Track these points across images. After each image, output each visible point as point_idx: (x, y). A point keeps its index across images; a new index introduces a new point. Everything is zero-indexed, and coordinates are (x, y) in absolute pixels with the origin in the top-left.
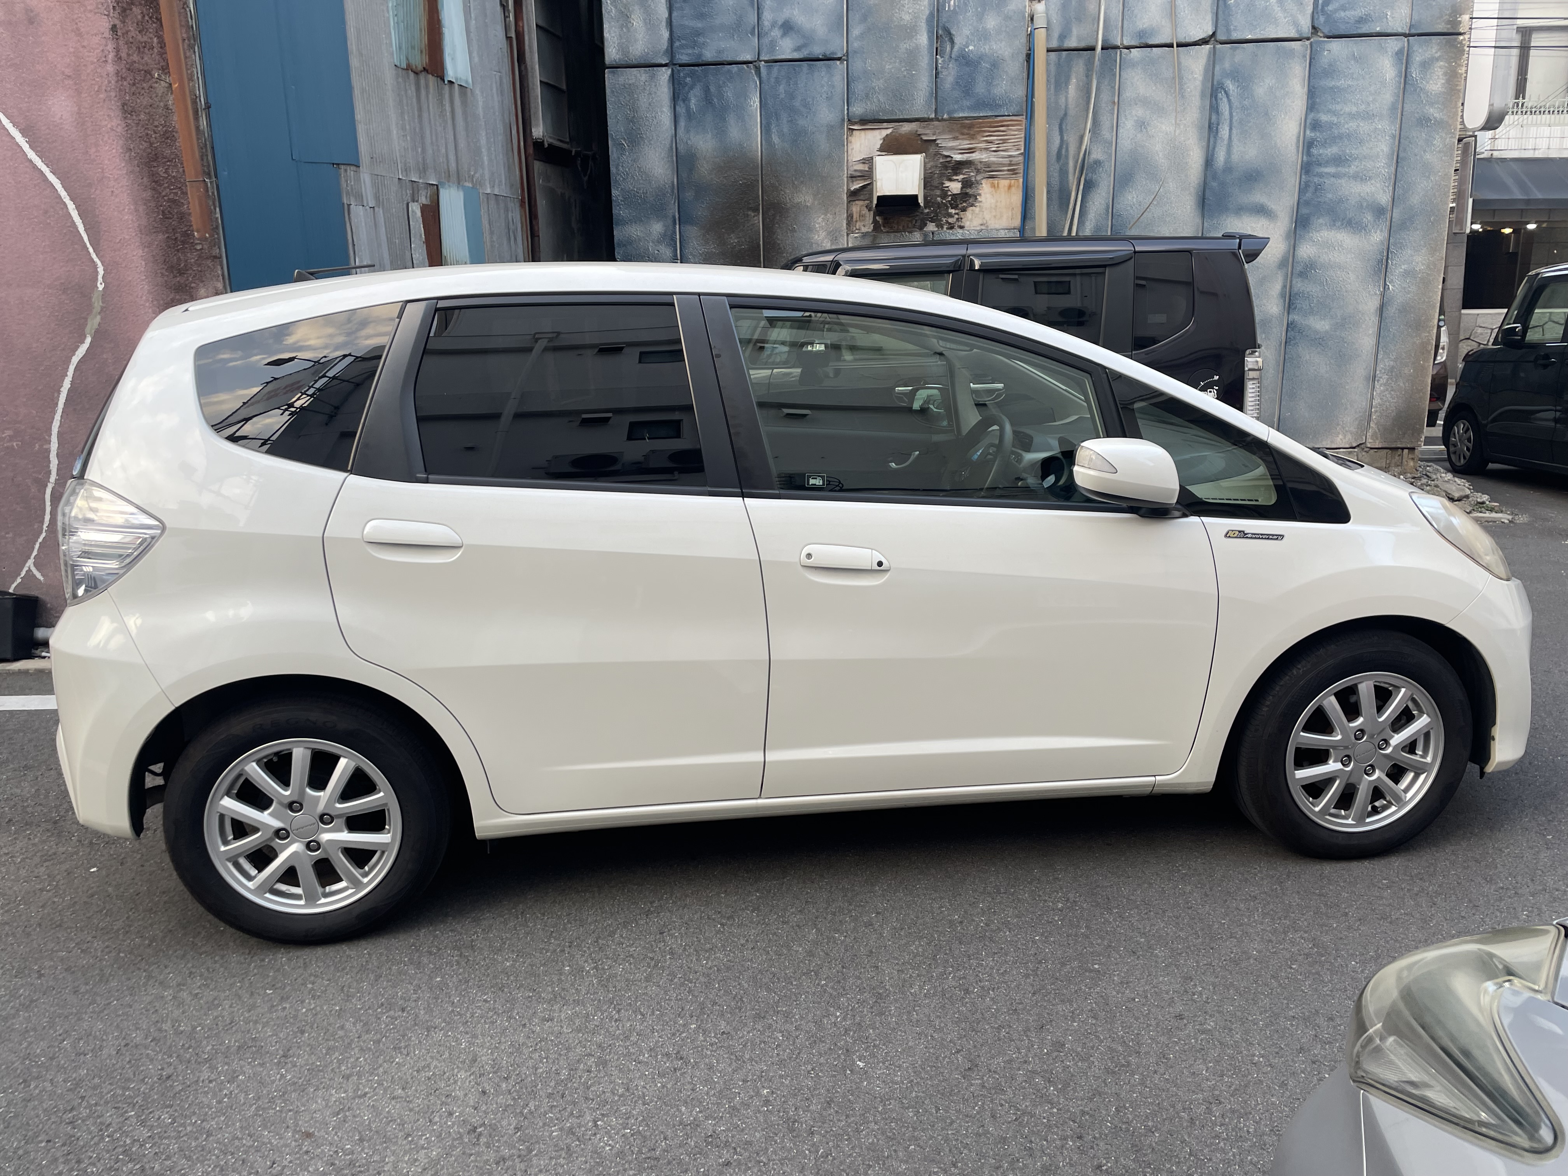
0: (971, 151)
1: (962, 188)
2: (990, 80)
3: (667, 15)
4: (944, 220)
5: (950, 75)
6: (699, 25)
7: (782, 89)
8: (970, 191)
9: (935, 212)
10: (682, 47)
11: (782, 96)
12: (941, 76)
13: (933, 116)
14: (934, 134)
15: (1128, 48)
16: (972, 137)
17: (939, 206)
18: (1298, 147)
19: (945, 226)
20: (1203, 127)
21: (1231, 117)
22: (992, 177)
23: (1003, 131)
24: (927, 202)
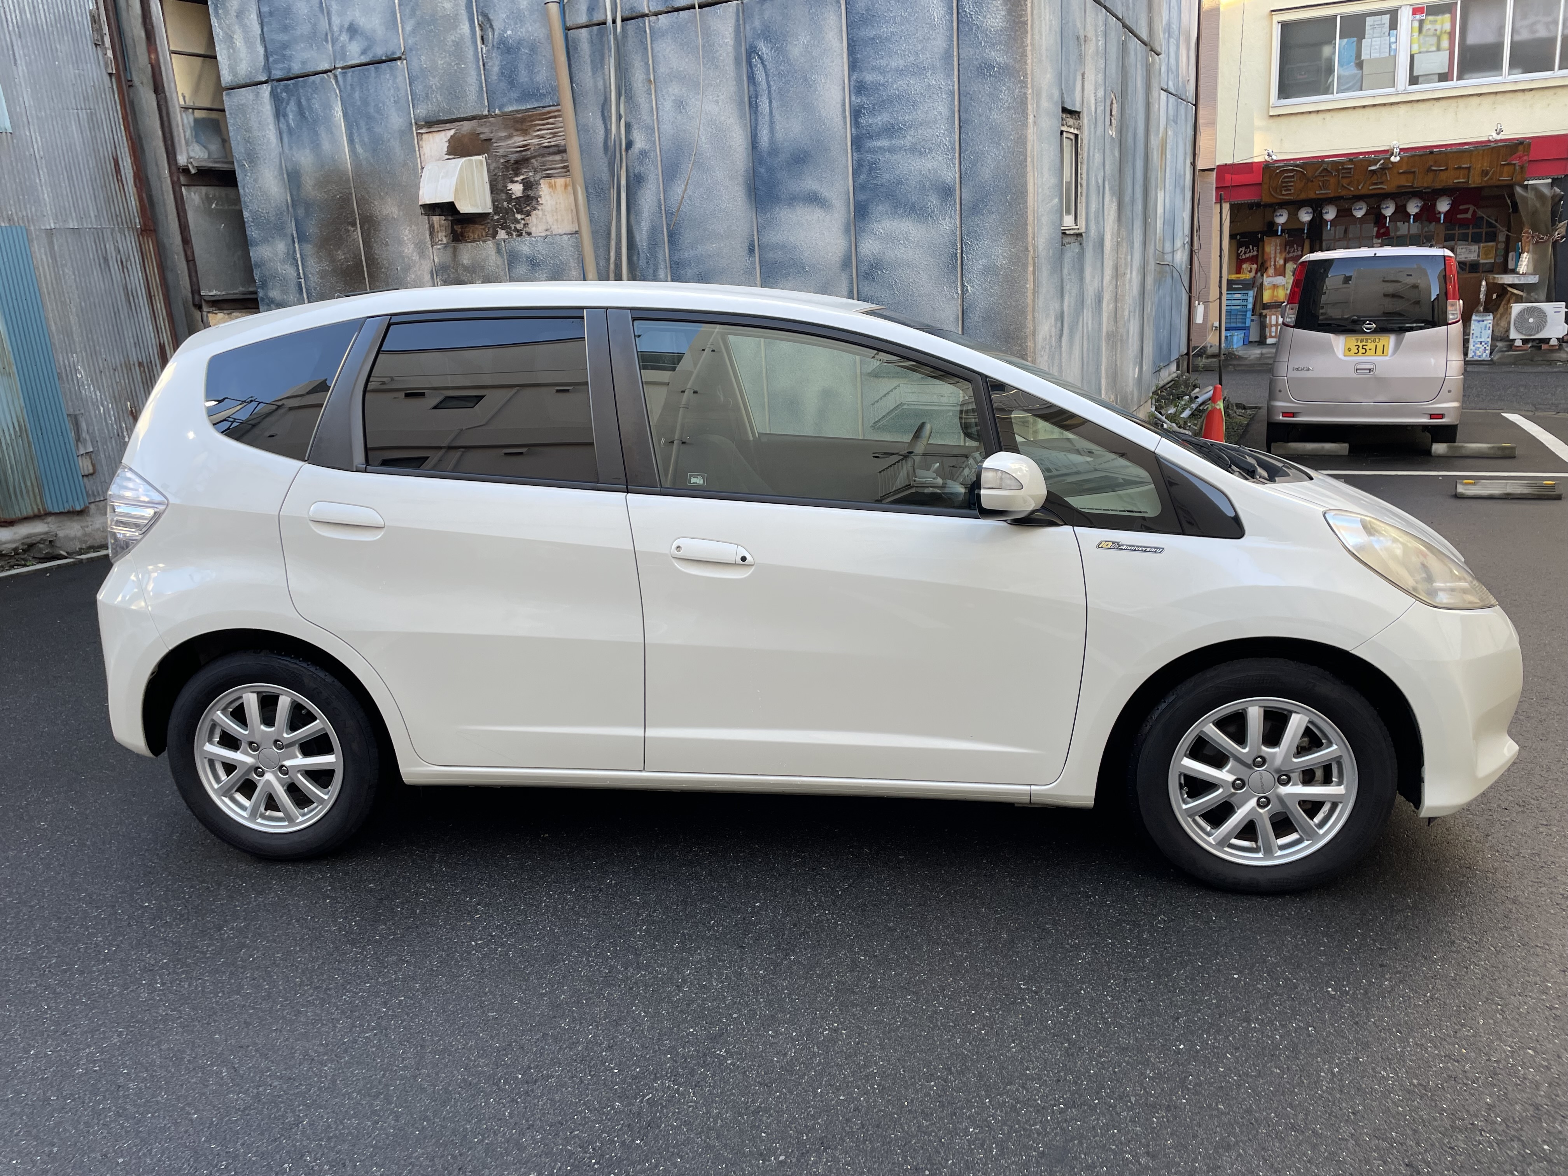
0: (526, 147)
1: (524, 190)
2: (531, 67)
3: (259, 32)
4: (513, 226)
5: (495, 65)
6: (283, 37)
7: (357, 95)
8: (531, 193)
9: (503, 218)
10: (275, 62)
11: (359, 103)
12: (487, 67)
13: (487, 112)
14: (490, 133)
15: (656, 14)
16: (525, 132)
17: (507, 211)
18: (845, 117)
19: (514, 234)
20: (742, 102)
21: (769, 86)
22: (549, 176)
23: (552, 124)
24: (495, 207)
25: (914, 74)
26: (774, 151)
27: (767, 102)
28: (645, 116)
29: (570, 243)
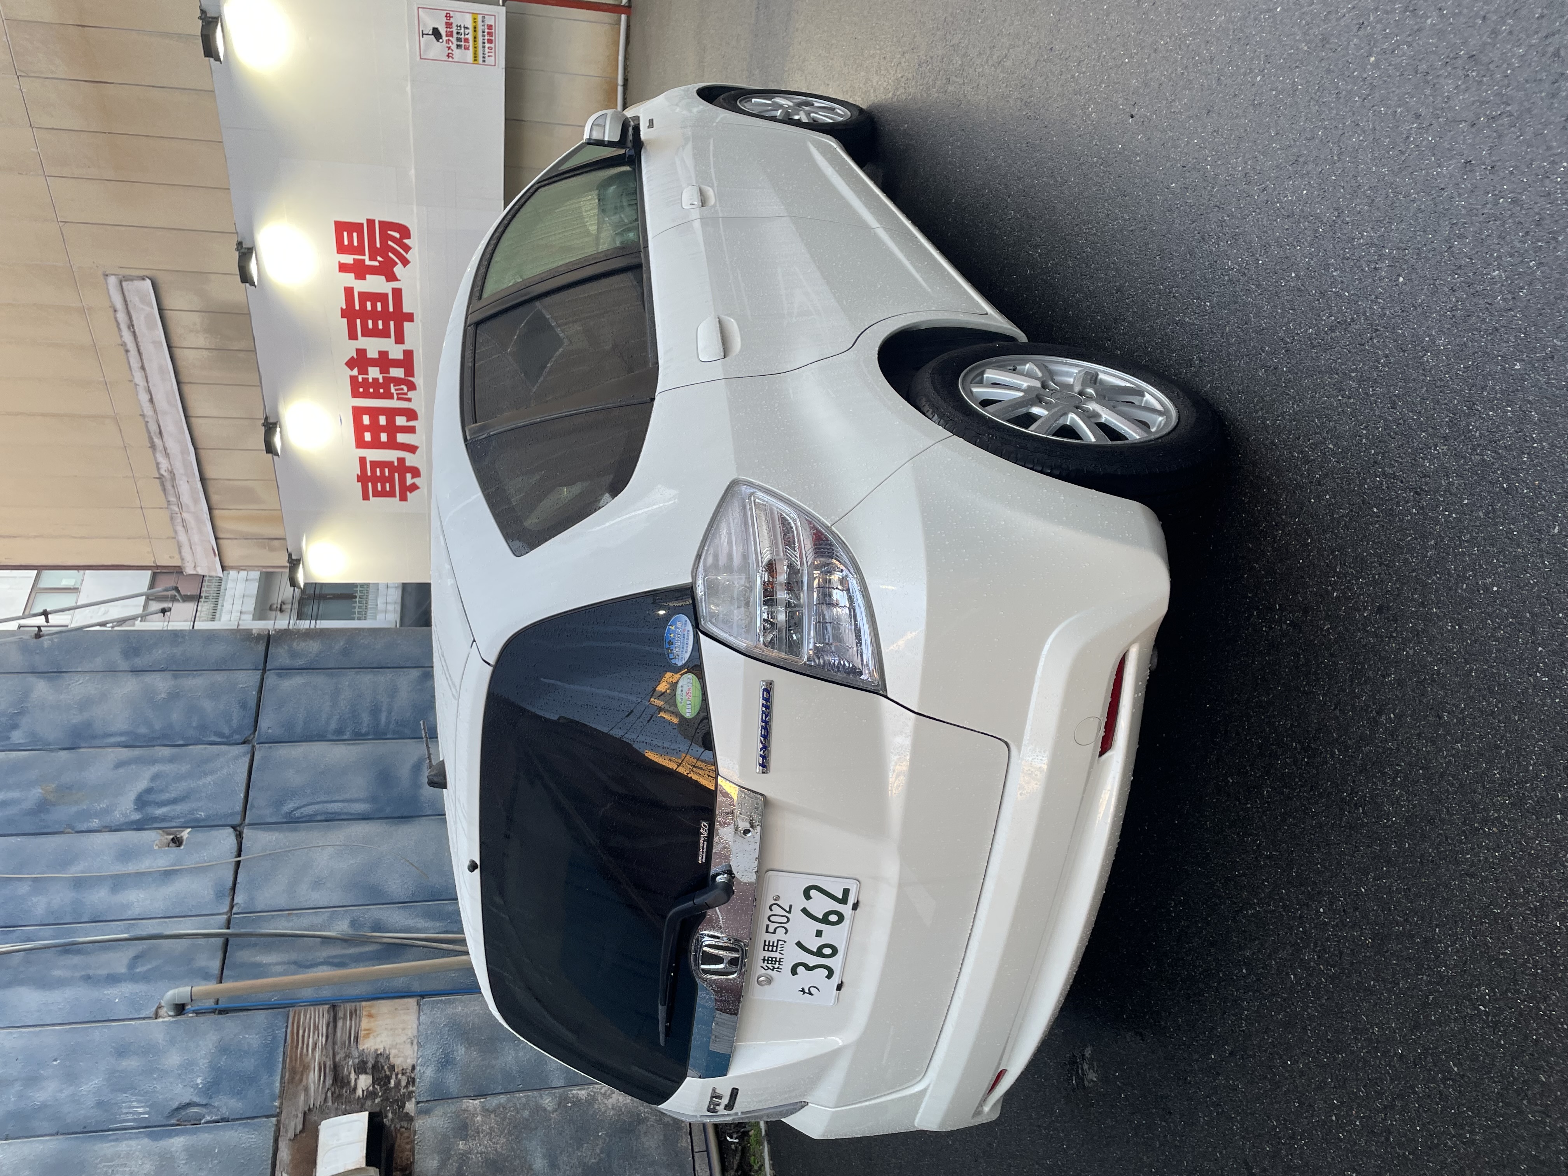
0: (323, 1066)
1: (366, 1073)
2: (242, 1054)
4: (402, 1091)
5: (227, 1104)
8: (370, 1065)
12: (227, 1115)
13: (274, 1120)
14: (297, 1116)
15: (232, 907)
16: (306, 1068)
18: (358, 744)
19: (411, 1088)
21: (321, 803)
22: (356, 1038)
23: (304, 1032)
25: (338, 696)
26: (373, 799)
27: (332, 805)
29: (428, 1012)
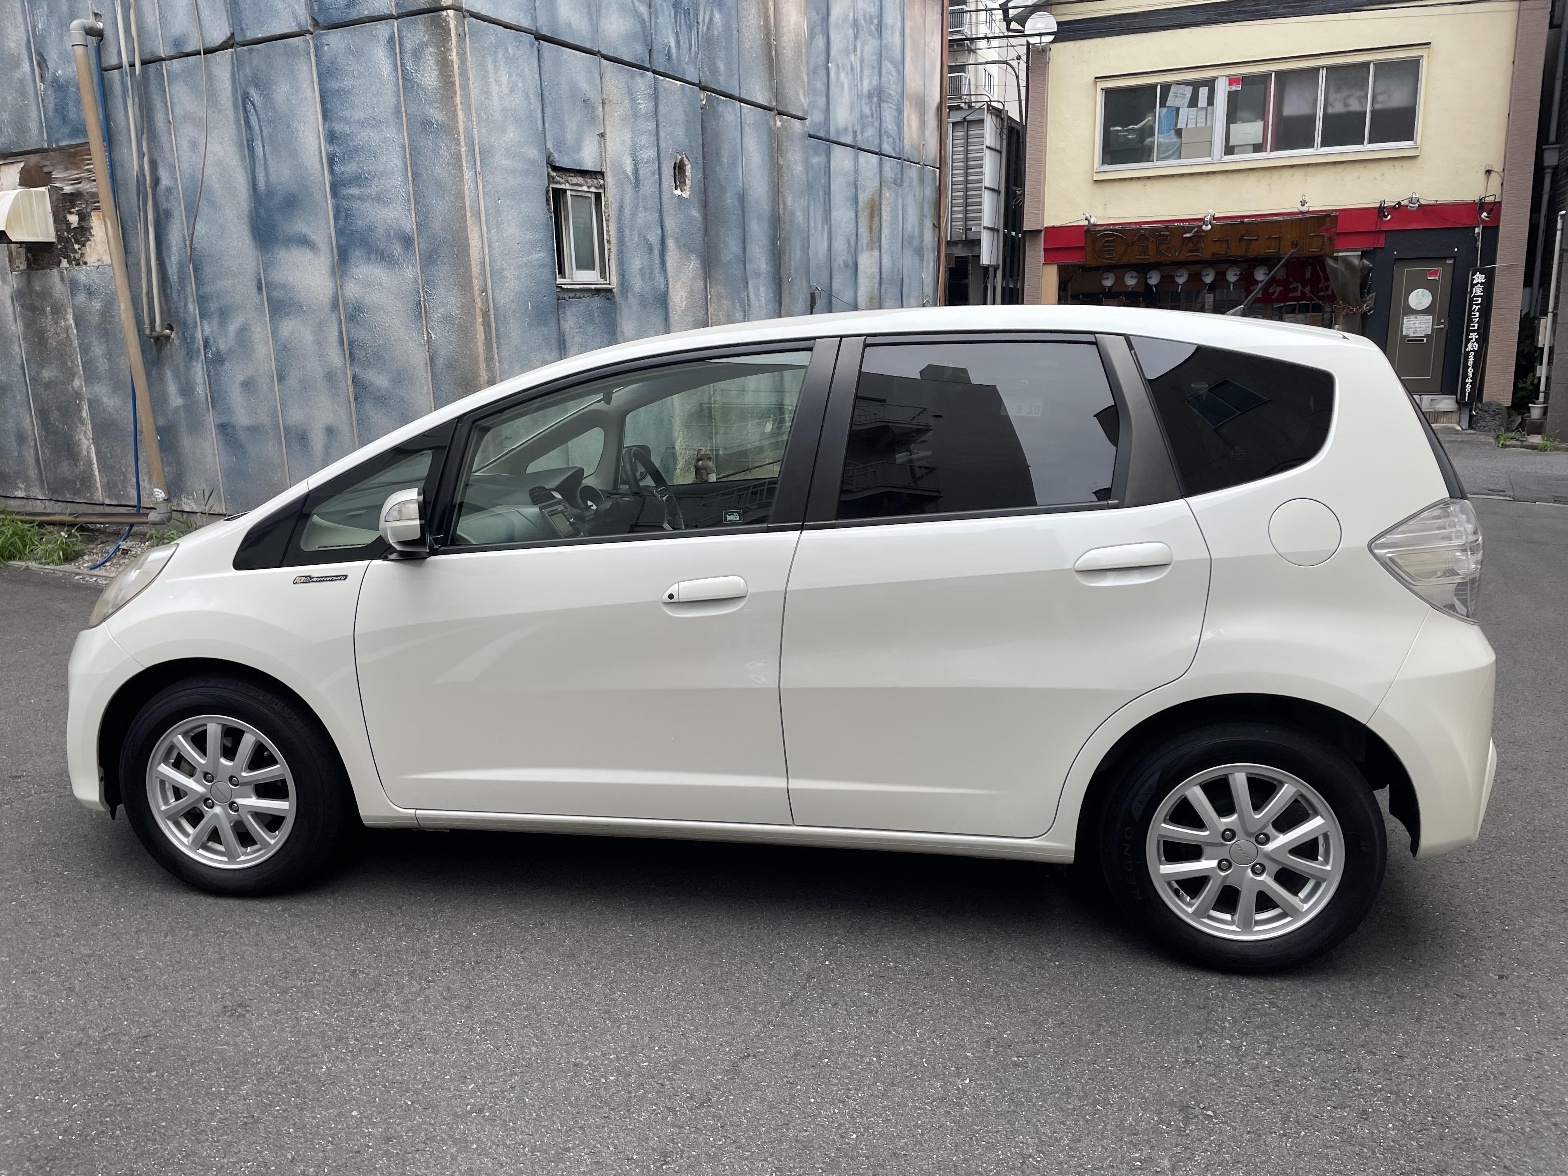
0: (78, 181)
1: (79, 221)
4: (72, 255)
5: (50, 103)
8: (85, 224)
9: (65, 247)
12: (45, 104)
13: (47, 146)
14: (49, 166)
15: (171, 58)
16: (76, 167)
17: (67, 240)
18: (322, 164)
19: (74, 263)
20: (242, 144)
21: (261, 131)
22: (97, 208)
24: (58, 237)
25: (373, 126)
26: (270, 194)
27: (260, 145)
28: (168, 155)
